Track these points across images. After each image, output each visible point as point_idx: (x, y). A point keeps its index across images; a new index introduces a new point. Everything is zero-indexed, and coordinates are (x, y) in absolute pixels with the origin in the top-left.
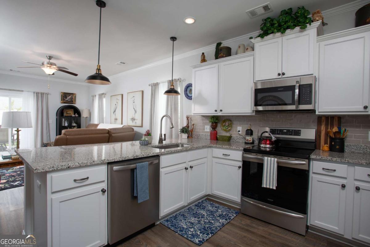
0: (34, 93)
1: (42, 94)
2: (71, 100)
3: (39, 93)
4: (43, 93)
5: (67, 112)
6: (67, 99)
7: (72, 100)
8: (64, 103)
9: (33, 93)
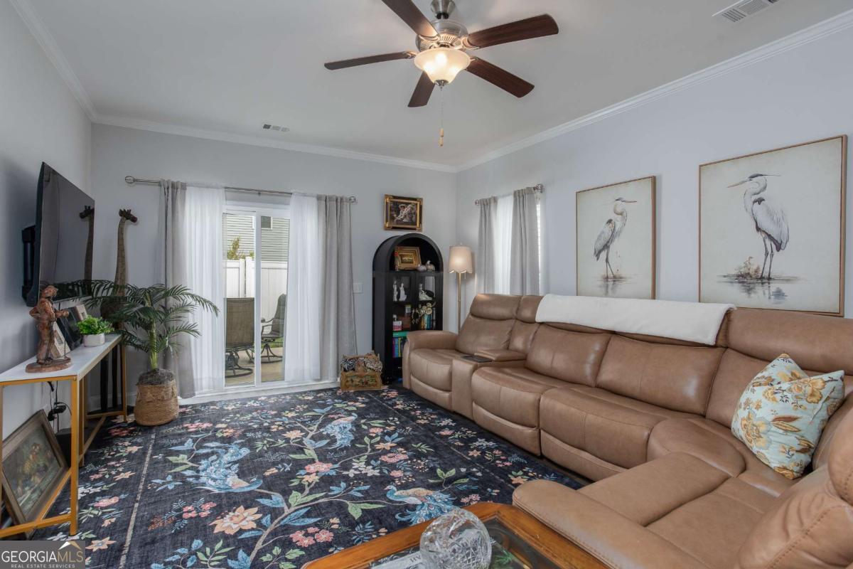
0: (319, 198)
1: (340, 201)
2: (411, 218)
3: (331, 198)
4: (342, 199)
5: (402, 256)
6: (400, 217)
7: (414, 219)
8: (394, 228)
9: (315, 200)
